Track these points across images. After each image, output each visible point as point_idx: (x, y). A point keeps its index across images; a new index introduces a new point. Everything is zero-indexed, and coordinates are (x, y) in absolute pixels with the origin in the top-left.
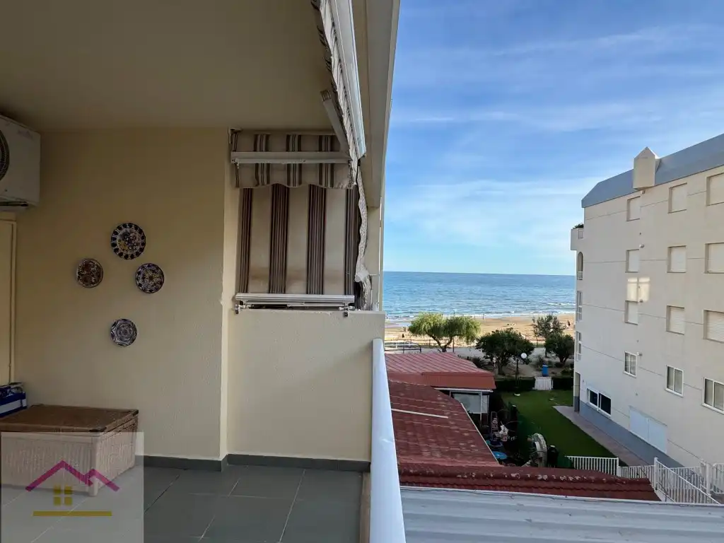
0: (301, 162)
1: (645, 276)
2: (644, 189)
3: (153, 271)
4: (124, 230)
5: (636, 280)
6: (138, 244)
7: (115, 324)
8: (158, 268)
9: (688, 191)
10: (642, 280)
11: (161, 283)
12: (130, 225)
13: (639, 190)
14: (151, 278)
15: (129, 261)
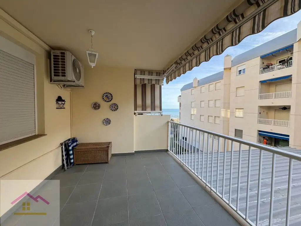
0: (151, 78)
1: (195, 108)
2: (195, 87)
3: (115, 105)
4: (106, 94)
5: (193, 109)
6: (110, 98)
7: (104, 120)
8: (116, 104)
9: (205, 88)
10: (195, 109)
11: (118, 108)
12: (108, 93)
13: (194, 87)
14: (114, 107)
15: (108, 103)
